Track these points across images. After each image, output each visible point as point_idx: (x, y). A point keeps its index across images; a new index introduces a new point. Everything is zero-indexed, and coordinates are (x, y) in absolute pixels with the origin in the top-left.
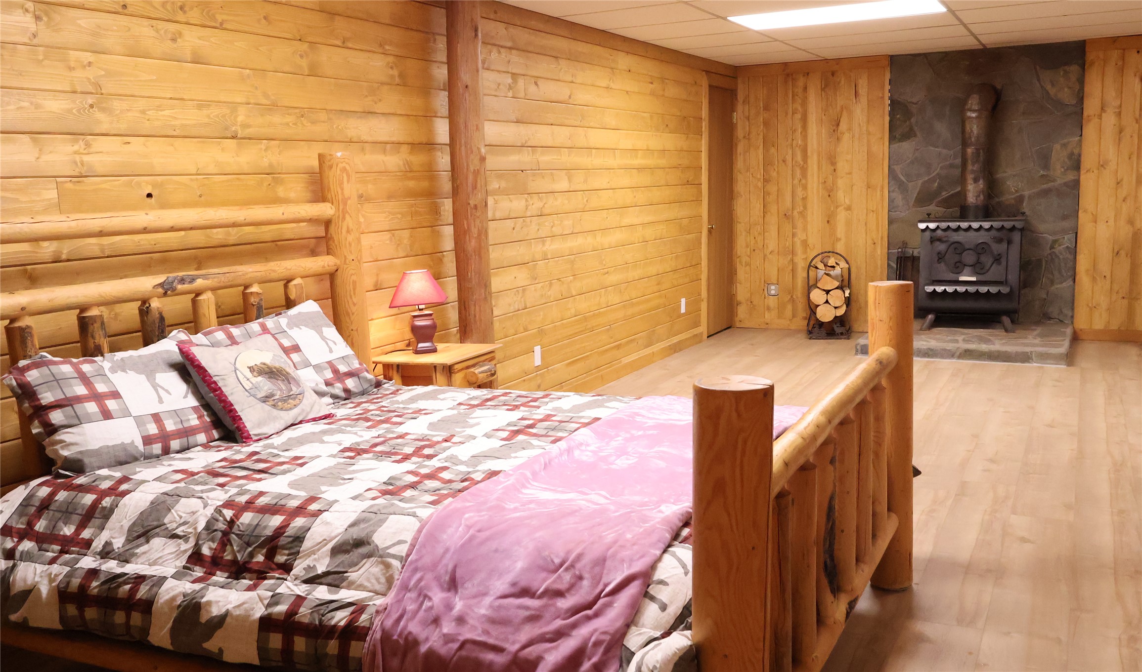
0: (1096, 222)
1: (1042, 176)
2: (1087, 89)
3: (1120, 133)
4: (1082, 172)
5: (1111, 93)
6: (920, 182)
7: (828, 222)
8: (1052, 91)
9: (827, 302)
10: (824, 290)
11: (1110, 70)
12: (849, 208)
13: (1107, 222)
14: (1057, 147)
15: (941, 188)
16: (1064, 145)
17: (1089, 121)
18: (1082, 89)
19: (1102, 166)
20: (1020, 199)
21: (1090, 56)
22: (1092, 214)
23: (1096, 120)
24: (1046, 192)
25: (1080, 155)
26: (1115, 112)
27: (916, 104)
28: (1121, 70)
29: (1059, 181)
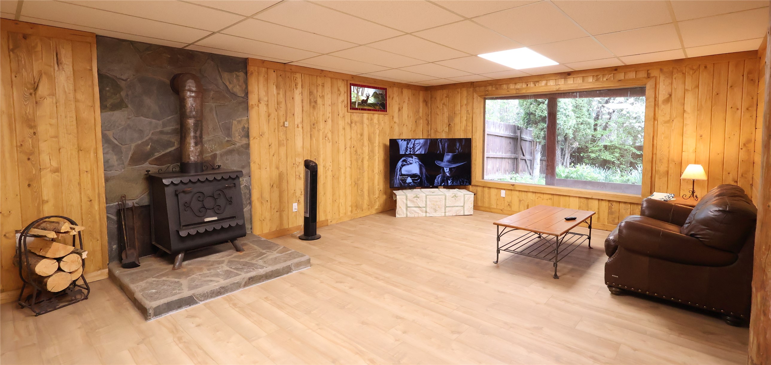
0: (260, 169)
1: (228, 141)
2: (250, 88)
3: (269, 117)
4: (251, 139)
5: (262, 93)
6: (133, 146)
7: (29, 185)
8: (230, 87)
9: (60, 269)
10: (55, 259)
11: (261, 79)
12: (57, 170)
13: (266, 168)
14: (235, 122)
15: (153, 150)
16: (239, 122)
17: (253, 108)
18: (247, 87)
19: (261, 135)
20: (215, 156)
21: (251, 68)
22: (258, 164)
23: (256, 108)
24: (231, 152)
25: (248, 128)
26: (265, 104)
27: (125, 80)
28: (267, 80)
29: (238, 145)
